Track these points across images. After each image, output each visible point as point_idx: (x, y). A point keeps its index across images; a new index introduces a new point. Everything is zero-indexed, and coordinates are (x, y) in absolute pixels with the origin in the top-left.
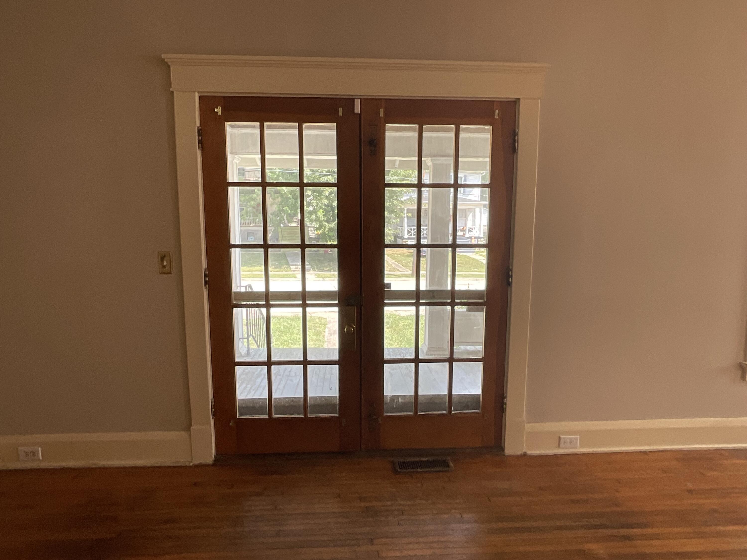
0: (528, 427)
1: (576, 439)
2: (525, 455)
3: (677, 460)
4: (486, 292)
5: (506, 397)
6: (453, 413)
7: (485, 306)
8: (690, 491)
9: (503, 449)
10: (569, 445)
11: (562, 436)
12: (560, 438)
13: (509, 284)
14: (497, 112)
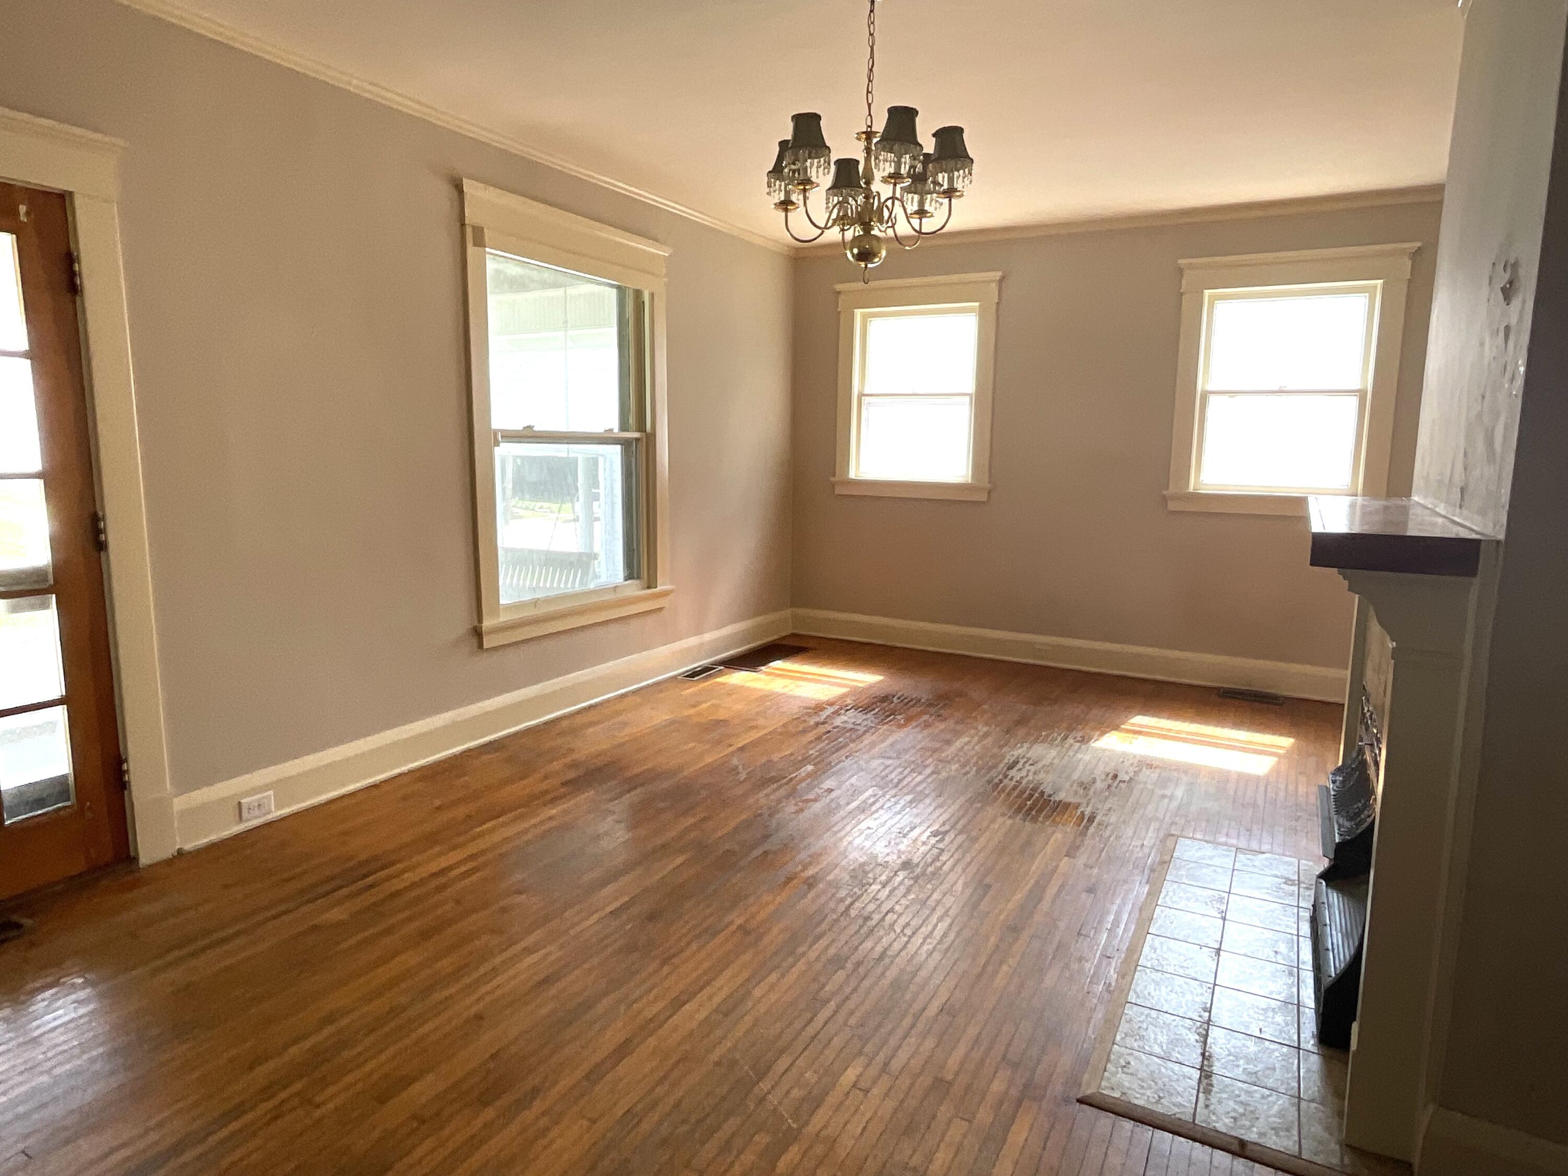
0: (179, 803)
1: (269, 797)
2: (180, 852)
3: (419, 780)
4: (51, 570)
5: (126, 760)
6: (8, 822)
7: (52, 593)
8: (439, 808)
9: (135, 859)
10: (257, 812)
11: (242, 801)
12: (240, 803)
13: (101, 546)
14: (23, 209)
